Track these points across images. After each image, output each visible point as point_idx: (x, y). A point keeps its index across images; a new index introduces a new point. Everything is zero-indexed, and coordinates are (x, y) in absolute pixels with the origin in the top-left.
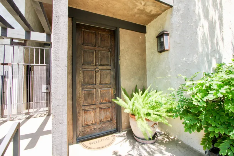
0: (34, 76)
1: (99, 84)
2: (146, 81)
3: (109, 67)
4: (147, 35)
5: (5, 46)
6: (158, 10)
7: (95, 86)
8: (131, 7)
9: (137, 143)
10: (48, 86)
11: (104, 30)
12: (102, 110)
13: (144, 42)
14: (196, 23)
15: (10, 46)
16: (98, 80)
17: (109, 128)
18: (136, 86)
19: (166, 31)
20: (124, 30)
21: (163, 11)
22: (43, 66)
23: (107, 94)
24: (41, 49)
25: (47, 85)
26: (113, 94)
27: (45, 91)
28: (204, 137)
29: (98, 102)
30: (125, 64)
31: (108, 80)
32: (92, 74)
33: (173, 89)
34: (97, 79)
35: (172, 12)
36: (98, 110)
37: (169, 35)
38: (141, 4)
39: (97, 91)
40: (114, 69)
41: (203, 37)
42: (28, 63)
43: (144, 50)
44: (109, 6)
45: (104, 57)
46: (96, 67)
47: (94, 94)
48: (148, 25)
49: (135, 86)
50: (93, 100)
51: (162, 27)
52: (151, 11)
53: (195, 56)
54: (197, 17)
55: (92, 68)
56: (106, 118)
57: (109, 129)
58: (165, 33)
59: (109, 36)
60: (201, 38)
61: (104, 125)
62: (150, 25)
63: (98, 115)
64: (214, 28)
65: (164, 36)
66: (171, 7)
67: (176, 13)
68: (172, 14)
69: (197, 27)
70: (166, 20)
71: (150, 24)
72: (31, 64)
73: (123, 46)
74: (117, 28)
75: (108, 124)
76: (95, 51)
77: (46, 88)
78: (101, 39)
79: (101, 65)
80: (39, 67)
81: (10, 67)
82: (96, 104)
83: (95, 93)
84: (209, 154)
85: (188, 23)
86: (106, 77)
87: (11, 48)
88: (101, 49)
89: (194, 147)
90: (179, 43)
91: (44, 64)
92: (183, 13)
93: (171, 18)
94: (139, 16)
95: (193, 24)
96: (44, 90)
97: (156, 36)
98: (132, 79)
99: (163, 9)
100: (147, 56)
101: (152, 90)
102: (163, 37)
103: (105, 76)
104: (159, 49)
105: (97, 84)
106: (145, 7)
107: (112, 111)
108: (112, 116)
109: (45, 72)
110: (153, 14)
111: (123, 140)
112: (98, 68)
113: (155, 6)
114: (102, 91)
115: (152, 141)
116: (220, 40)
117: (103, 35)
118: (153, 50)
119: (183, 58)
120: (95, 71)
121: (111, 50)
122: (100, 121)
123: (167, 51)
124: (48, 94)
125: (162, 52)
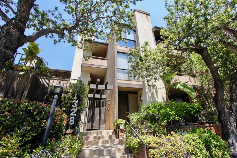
3: (125, 107)
7: (121, 113)
13: (137, 97)
16: (122, 111)
20: (130, 94)
22: (98, 108)
24: (96, 101)
35: (142, 90)
37: (142, 96)
40: (127, 107)
42: (93, 107)
45: (124, 103)
50: (121, 117)
59: (125, 97)
74: (128, 94)
76: (121, 102)
78: (123, 98)
79: (123, 106)
83: (121, 115)
96: (98, 118)
100: (138, 102)
109: (99, 110)
117: (123, 96)
120: (121, 108)
121: (126, 101)
123: (143, 101)
124: (100, 120)
125: (141, 101)
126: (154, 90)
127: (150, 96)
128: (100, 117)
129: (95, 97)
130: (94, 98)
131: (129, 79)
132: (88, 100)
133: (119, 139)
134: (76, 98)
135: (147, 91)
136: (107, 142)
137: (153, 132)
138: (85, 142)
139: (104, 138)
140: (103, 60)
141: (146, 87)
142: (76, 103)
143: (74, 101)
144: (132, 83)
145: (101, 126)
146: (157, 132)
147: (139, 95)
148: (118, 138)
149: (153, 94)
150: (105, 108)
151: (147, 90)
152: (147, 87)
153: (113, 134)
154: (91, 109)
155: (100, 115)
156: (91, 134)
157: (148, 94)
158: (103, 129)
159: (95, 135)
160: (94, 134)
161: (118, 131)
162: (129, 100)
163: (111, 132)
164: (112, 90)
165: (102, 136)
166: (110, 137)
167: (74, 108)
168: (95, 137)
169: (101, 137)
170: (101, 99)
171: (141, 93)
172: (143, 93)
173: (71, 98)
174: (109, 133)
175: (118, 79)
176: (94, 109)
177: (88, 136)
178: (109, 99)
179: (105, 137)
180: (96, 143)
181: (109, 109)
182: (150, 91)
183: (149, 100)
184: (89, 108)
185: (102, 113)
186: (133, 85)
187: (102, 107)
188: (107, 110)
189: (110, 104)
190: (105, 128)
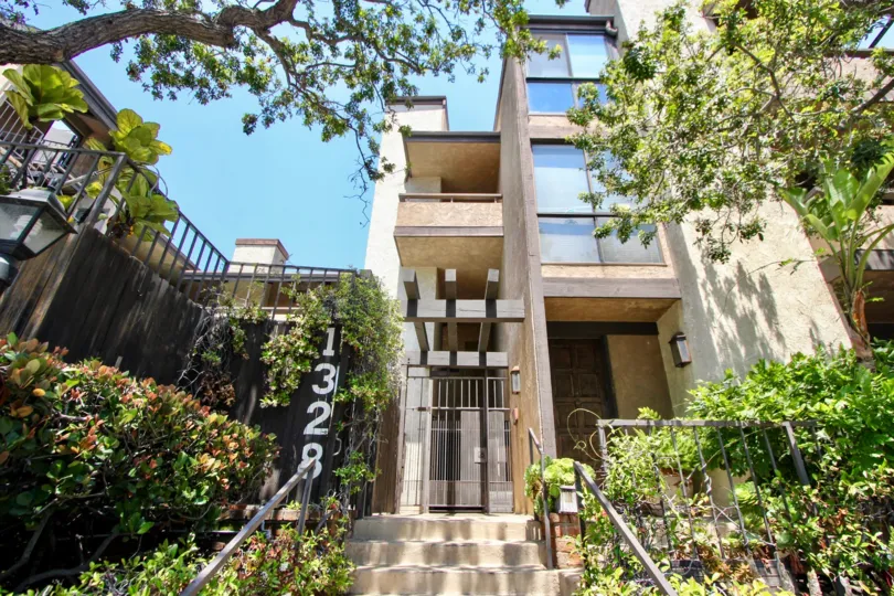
3: (597, 399)
4: (660, 338)
5: (423, 380)
7: (577, 429)
8: (618, 308)
10: (484, 449)
11: (583, 342)
15: (428, 379)
19: (682, 333)
20: (614, 336)
21: (672, 304)
22: (475, 410)
24: (464, 380)
25: (481, 447)
27: (479, 460)
37: (684, 339)
38: (630, 304)
41: (723, 340)
42: (453, 406)
44: (586, 313)
45: (587, 383)
46: (575, 400)
48: (659, 320)
52: (651, 307)
55: (571, 400)
58: (679, 336)
59: (592, 349)
62: (661, 321)
65: (679, 342)
66: (680, 300)
67: (687, 308)
68: (682, 309)
70: (678, 316)
71: (661, 319)
72: (457, 408)
73: (617, 363)
74: (602, 335)
76: (573, 375)
77: (480, 454)
78: (579, 355)
79: (583, 396)
80: (469, 412)
81: (428, 413)
87: (430, 381)
88: (581, 370)
90: (699, 352)
91: (476, 406)
92: (693, 310)
96: (477, 459)
100: (667, 375)
102: (677, 344)
104: (676, 361)
106: (638, 305)
109: (478, 423)
112: (580, 401)
113: (653, 303)
117: (582, 349)
119: (707, 373)
121: (597, 371)
123: (689, 363)
124: (484, 466)
125: (683, 365)
126: (754, 297)
127: (730, 335)
128: (483, 455)
129: (459, 363)
130: (453, 369)
131: (601, 261)
132: (431, 376)
133: (556, 572)
134: (329, 352)
135: (710, 311)
136: (489, 580)
137: (783, 548)
138: (371, 574)
139: (475, 561)
140: (484, 205)
141: (700, 287)
142: (332, 375)
143: (319, 368)
144: (618, 277)
145: (492, 495)
146: (817, 549)
147: (664, 337)
148: (555, 565)
149: (746, 324)
150: (507, 413)
151: (708, 302)
152: (704, 286)
153: (529, 538)
154: (442, 418)
155: (484, 444)
156: (418, 530)
157: (715, 324)
158: (500, 508)
159: (437, 538)
160: (429, 534)
161: (553, 525)
162: (615, 364)
163: (517, 525)
164: (521, 320)
165: (470, 548)
166: (512, 554)
167: (322, 397)
168: (430, 552)
169: (460, 549)
170: (482, 371)
171: (676, 325)
172: (687, 320)
173: (301, 351)
174: (508, 531)
175: (543, 262)
176: (455, 417)
177: (403, 540)
178: (516, 368)
179: (482, 555)
180: (429, 585)
181: (520, 411)
182: (728, 307)
183: (728, 356)
184: (435, 412)
185: (494, 435)
186: (624, 287)
187: (491, 405)
188: (512, 421)
189: (519, 390)
190: (511, 502)
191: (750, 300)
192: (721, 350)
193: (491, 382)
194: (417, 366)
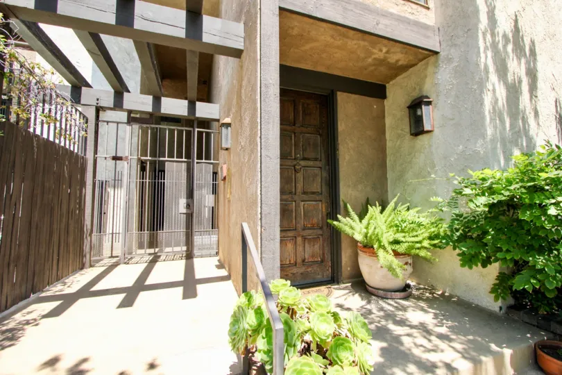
0: (165, 181)
1: (302, 194)
2: (387, 191)
3: (318, 163)
4: (387, 103)
5: (119, 125)
6: (411, 58)
7: (294, 196)
8: (362, 55)
9: (374, 297)
10: (190, 200)
11: (309, 96)
12: (306, 241)
13: (382, 116)
14: (482, 84)
15: (126, 125)
16: (300, 186)
17: (319, 274)
18: (368, 198)
19: (427, 97)
20: (345, 94)
21: (421, 60)
22: (182, 162)
23: (314, 212)
24: (169, 129)
25: (187, 198)
26: (325, 214)
27: (185, 211)
28: (496, 279)
29: (300, 226)
30: (347, 157)
31: (316, 186)
32: (290, 174)
33: (440, 199)
34: (297, 185)
35: (437, 61)
36: (299, 240)
37: (433, 103)
38: (381, 50)
39: (297, 206)
40: (327, 167)
41: (494, 108)
42: (156, 157)
43: (382, 131)
44: (324, 55)
45: (309, 144)
46: (295, 163)
47: (292, 211)
48: (391, 83)
49: (365, 200)
50: (292, 221)
51: (418, 88)
52: (397, 61)
53: (480, 142)
54: (482, 74)
55: (290, 164)
56: (313, 256)
57: (319, 276)
58: (425, 100)
59: (318, 106)
60: (489, 111)
61: (310, 269)
62: (394, 84)
63: (300, 249)
64: (517, 92)
65: (423, 106)
66: (437, 53)
67: (446, 64)
68: (436, 65)
69: (482, 92)
70: (426, 77)
71: (394, 81)
72: (161, 159)
73: (343, 125)
74: (332, 91)
75: (316, 267)
76: (295, 134)
77: (185, 205)
78: (304, 111)
79: (304, 159)
80: (175, 164)
81: (126, 163)
82: (296, 229)
83: (294, 210)
84: (506, 313)
85: (467, 84)
86: (314, 180)
87: (128, 128)
88: (304, 129)
89: (480, 304)
90: (451, 119)
91: (182, 158)
92: (457, 66)
93: (435, 73)
94: (375, 69)
95: (475, 87)
96: (182, 208)
97: (408, 105)
98: (360, 187)
99: (420, 57)
100: (387, 142)
101: (400, 205)
102: (421, 108)
103: (312, 179)
104: (412, 128)
105: (297, 194)
106: (387, 55)
107: (323, 245)
108: (323, 254)
109: (184, 174)
110: (402, 65)
111: (348, 293)
112: (300, 165)
113: (406, 53)
114: (306, 206)
115: (402, 294)
116: (530, 113)
117: (308, 105)
118: (400, 132)
119: (459, 146)
120: (295, 170)
121: (321, 131)
122: (304, 261)
124: (190, 217)
127: (500, 103)
128: (189, 206)
129: (163, 111)
141: (481, 36)
145: (198, 240)
150: (215, 167)
151: (486, 56)
155: (190, 195)
158: (205, 252)
170: (191, 121)
172: (439, 81)
178: (227, 120)
181: (228, 170)
182: (502, 68)
185: (201, 187)
186: (384, 21)
187: (200, 157)
188: (220, 176)
189: (228, 146)
190: (215, 247)
191: (520, 63)
192: (491, 119)
193: (200, 134)
194: (111, 109)
